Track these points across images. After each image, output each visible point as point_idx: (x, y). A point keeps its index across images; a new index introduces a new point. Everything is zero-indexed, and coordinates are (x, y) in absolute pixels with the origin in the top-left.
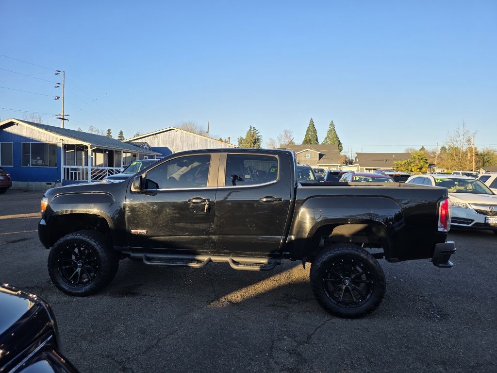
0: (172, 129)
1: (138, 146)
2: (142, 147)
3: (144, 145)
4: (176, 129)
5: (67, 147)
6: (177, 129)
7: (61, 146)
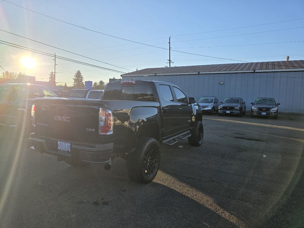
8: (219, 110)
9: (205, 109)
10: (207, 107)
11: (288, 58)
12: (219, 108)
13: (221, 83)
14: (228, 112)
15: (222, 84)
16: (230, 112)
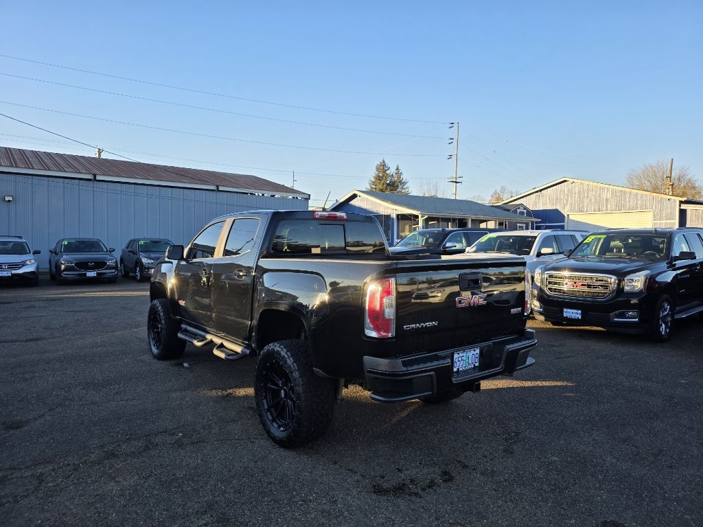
0: (565, 181)
1: (508, 210)
2: (515, 211)
3: (519, 208)
4: (571, 180)
5: (402, 217)
6: (574, 180)
7: (394, 216)
8: (64, 271)
9: (20, 271)
10: (23, 265)
11: (100, 152)
12: (63, 267)
13: (7, 199)
14: (91, 274)
15: (9, 201)
16: (97, 274)
